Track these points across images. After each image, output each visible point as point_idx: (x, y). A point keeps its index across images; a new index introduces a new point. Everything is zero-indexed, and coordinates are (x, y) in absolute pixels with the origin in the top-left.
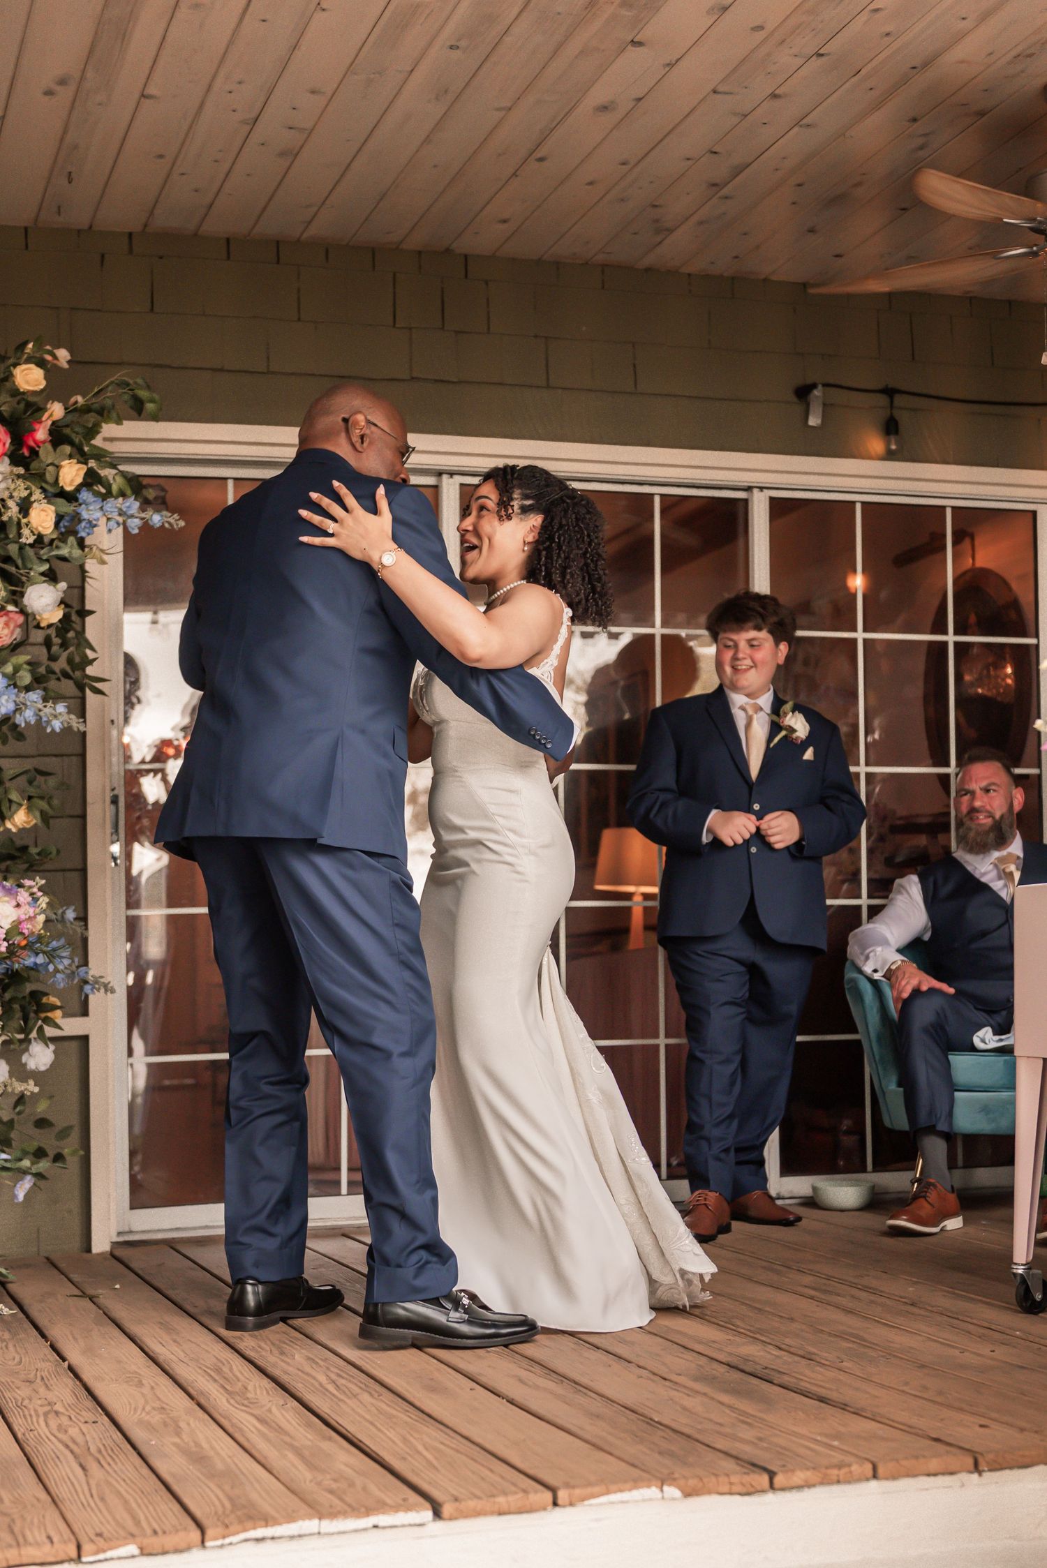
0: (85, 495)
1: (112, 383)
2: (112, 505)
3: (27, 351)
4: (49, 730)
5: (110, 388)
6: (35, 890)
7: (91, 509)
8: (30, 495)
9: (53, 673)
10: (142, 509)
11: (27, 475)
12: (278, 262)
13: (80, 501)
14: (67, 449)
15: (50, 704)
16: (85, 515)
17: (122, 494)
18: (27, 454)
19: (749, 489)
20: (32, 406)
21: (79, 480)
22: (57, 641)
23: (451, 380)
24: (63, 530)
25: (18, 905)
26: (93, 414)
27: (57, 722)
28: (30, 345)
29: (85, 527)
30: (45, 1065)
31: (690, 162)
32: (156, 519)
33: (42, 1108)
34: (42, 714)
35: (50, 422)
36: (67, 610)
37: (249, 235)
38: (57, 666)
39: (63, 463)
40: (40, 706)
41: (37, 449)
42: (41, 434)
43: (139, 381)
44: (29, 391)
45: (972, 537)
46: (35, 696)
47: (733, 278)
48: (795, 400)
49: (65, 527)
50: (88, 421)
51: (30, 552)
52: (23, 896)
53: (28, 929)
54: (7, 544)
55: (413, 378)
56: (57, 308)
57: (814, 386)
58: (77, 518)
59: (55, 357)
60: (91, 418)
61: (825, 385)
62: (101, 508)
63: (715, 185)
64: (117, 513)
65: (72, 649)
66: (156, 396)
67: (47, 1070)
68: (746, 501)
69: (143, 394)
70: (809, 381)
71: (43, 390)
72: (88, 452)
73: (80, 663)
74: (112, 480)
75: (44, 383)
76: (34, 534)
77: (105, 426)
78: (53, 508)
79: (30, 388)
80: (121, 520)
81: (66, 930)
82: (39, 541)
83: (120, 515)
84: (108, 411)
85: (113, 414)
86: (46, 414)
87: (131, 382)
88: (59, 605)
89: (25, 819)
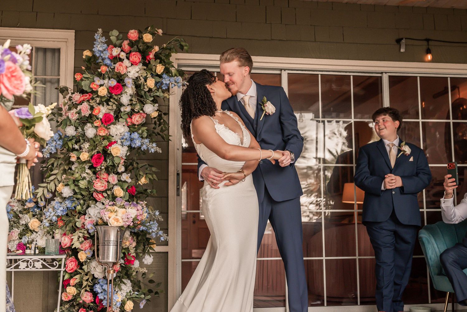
0: (165, 76)
1: (173, 40)
2: (172, 79)
3: (149, 30)
4: (150, 152)
5: (173, 42)
6: (143, 205)
7: (166, 80)
8: (147, 75)
9: (155, 133)
10: (182, 80)
11: (147, 69)
12: (230, 4)
13: (163, 78)
14: (158, 61)
15: (151, 143)
16: (165, 82)
17: (176, 75)
18: (147, 62)
19: (382, 73)
20: (149, 47)
21: (162, 71)
22: (158, 123)
23: (283, 39)
24: (158, 87)
25: (138, 210)
26: (168, 50)
27: (153, 149)
28: (150, 28)
29: (165, 86)
30: (150, 263)
33: (151, 276)
34: (149, 146)
35: (154, 52)
36: (160, 113)
38: (156, 131)
39: (157, 65)
40: (148, 144)
41: (150, 61)
42: (151, 56)
43: (182, 39)
44: (147, 42)
45: (458, 88)
46: (146, 141)
47: (375, 5)
48: (396, 43)
49: (159, 86)
50: (167, 52)
51: (148, 94)
52: (139, 207)
53: (140, 218)
54: (141, 91)
55: (272, 39)
56: (163, 18)
57: (402, 39)
58: (162, 83)
59: (158, 32)
61: (406, 38)
62: (169, 80)
65: (162, 125)
66: (188, 44)
67: (151, 265)
68: (381, 77)
69: (183, 44)
70: (401, 37)
71: (152, 42)
72: (166, 62)
73: (165, 130)
74: (173, 71)
75: (152, 39)
76: (148, 88)
77: (172, 54)
78: (154, 80)
79: (148, 41)
80: (176, 84)
81: (156, 218)
82: (150, 90)
83: (175, 82)
84: (173, 49)
85: (174, 51)
86: (153, 50)
87: (180, 40)
88: (157, 111)
89: (144, 181)
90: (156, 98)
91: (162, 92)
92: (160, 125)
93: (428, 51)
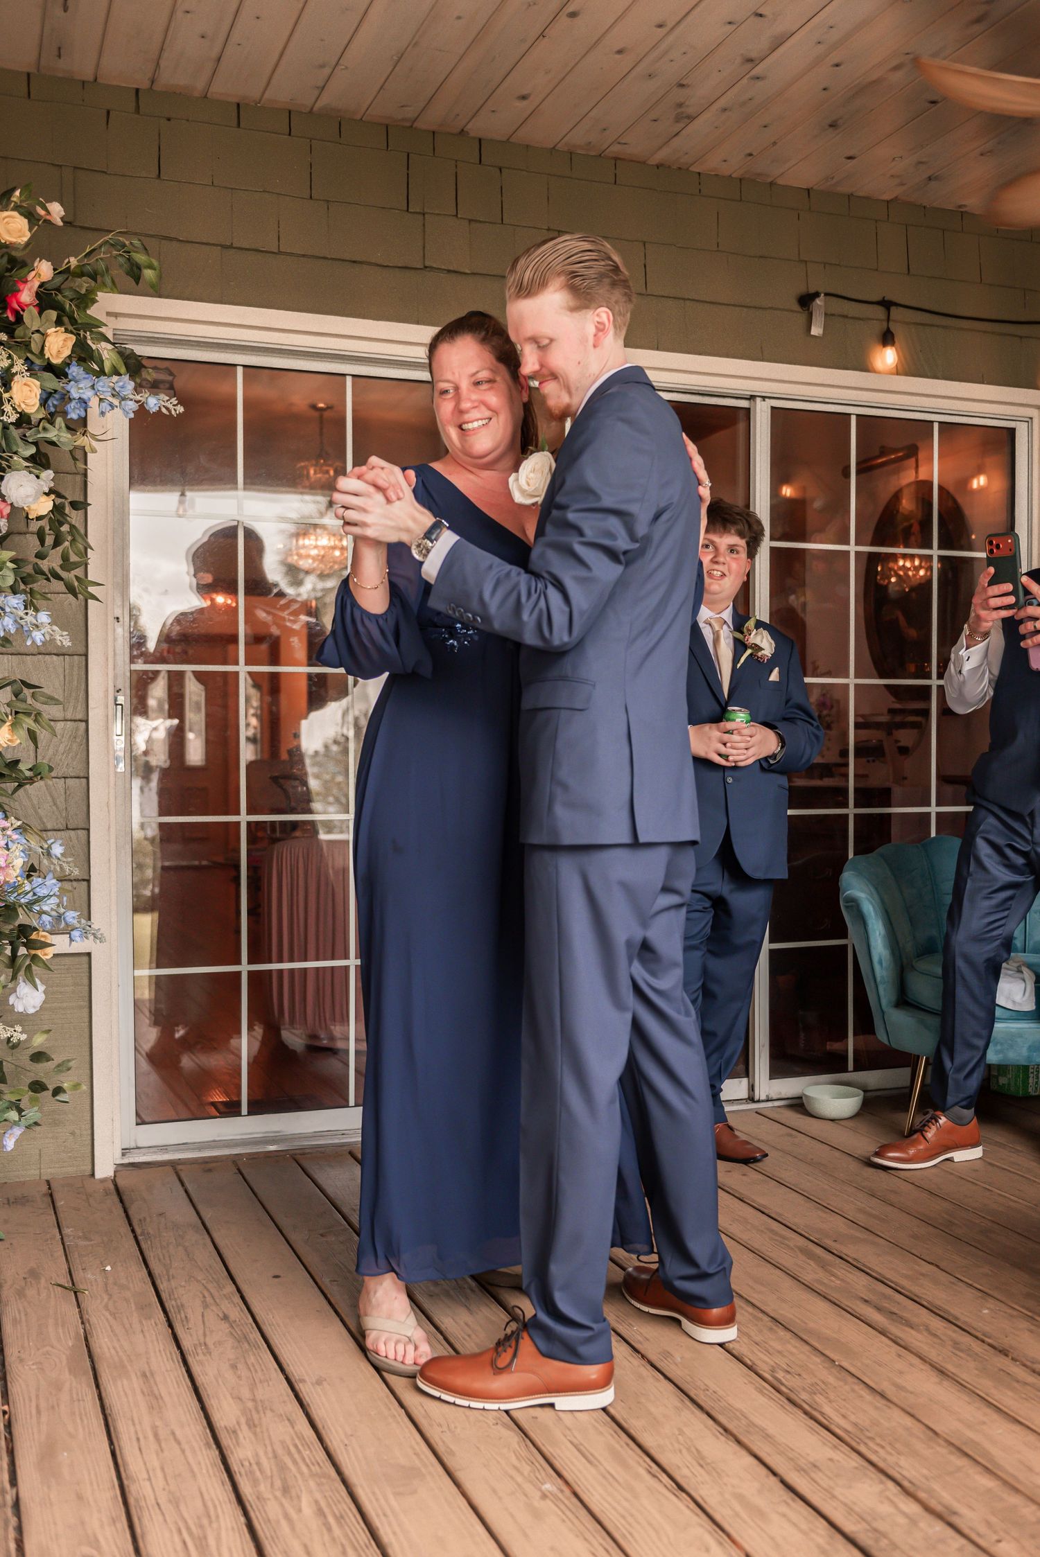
0: (74, 370)
1: (106, 242)
2: (104, 384)
3: (14, 199)
4: (29, 642)
5: (103, 249)
6: (9, 832)
7: (80, 386)
8: (12, 366)
9: (43, 573)
10: (137, 390)
11: (12, 344)
12: (290, 135)
13: (70, 377)
14: (53, 314)
15: (31, 612)
16: (75, 394)
17: (116, 373)
18: (12, 318)
19: (752, 398)
20: (17, 262)
21: (67, 352)
22: (51, 535)
23: (462, 270)
24: (52, 409)
26: (84, 279)
27: (38, 633)
28: (17, 193)
29: (75, 408)
30: (34, 1007)
31: (732, 27)
32: (153, 403)
33: (39, 1041)
34: (22, 622)
35: (37, 284)
36: (59, 501)
37: (260, 100)
38: (46, 565)
39: (49, 331)
40: (21, 613)
41: (21, 313)
42: (26, 296)
43: (137, 242)
44: (12, 243)
45: (917, 451)
46: (16, 601)
47: (741, 180)
48: (797, 307)
49: (55, 406)
50: (80, 286)
51: (15, 433)
55: (426, 267)
56: (61, 166)
57: (817, 295)
58: (66, 398)
59: (48, 212)
60: (84, 284)
61: (826, 294)
62: (93, 387)
63: (750, 60)
64: (110, 394)
65: (67, 544)
66: (155, 263)
67: (37, 1013)
68: (748, 410)
69: (140, 258)
70: (813, 289)
71: (28, 244)
72: (79, 321)
73: (74, 563)
74: (105, 355)
75: (28, 235)
76: (17, 412)
77: (100, 296)
78: (38, 383)
79: (13, 240)
80: (116, 402)
81: (52, 866)
82: (24, 420)
83: (113, 396)
84: (103, 276)
85: (108, 280)
86: (33, 274)
87: (127, 243)
88: (47, 494)
89: (10, 737)
90: (43, 450)
91: (68, 428)
92: (57, 543)
93: (887, 338)
